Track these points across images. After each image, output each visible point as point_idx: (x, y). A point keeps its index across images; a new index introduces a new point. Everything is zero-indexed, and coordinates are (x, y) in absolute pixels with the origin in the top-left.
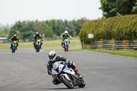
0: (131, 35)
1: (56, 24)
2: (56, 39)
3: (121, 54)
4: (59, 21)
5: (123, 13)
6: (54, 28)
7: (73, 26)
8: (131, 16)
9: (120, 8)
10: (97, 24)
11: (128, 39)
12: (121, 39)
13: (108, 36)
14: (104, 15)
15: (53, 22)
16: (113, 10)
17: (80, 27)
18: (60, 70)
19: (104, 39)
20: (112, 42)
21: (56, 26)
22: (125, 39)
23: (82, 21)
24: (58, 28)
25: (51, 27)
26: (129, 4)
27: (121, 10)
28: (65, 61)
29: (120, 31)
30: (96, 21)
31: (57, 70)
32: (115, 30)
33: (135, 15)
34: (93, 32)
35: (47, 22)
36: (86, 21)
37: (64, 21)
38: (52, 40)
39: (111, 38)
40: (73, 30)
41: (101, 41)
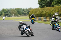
0: (50, 15)
2: (19, 16)
3: (46, 23)
4: (20, 9)
5: (47, 6)
6: (18, 12)
7: (26, 11)
9: (46, 4)
11: (49, 17)
12: (46, 17)
13: (40, 15)
14: (39, 7)
15: (18, 9)
17: (29, 11)
18: (25, 29)
19: (39, 17)
21: (19, 11)
22: (48, 17)
23: (30, 9)
24: (20, 12)
25: (17, 11)
26: (50, 2)
27: (47, 5)
29: (46, 14)
30: (36, 9)
31: (23, 29)
32: (44, 13)
33: (52, 7)
35: (15, 9)
37: (22, 9)
38: (17, 16)
39: (42, 16)
40: (26, 12)
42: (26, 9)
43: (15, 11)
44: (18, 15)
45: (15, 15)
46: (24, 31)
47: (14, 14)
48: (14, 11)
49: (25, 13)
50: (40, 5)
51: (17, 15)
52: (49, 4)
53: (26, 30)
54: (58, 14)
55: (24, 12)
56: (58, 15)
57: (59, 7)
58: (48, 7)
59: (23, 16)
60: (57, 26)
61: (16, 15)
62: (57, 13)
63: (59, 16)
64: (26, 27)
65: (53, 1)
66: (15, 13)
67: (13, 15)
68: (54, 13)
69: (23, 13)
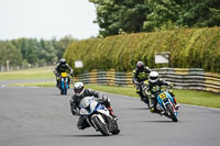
1: (27, 45)
2: (26, 68)
4: (30, 41)
5: (128, 30)
6: (23, 52)
7: (52, 48)
8: (141, 35)
9: (126, 22)
10: (88, 46)
12: (125, 70)
14: (101, 33)
15: (23, 42)
16: (115, 25)
17: (63, 50)
18: (93, 109)
19: (99, 69)
20: (111, 74)
21: (26, 48)
23: (66, 41)
24: (30, 51)
25: (19, 50)
26: (138, 16)
27: (126, 26)
28: (96, 96)
29: (123, 58)
30: (87, 41)
31: (88, 108)
32: (115, 56)
33: (146, 34)
34: (82, 59)
35: (13, 42)
36: (72, 41)
37: (39, 40)
39: (109, 68)
40: (53, 54)
41: (94, 73)
42: (53, 41)
43: (14, 47)
44: (25, 62)
45: (11, 64)
46: (89, 116)
47: (9, 58)
48: (9, 47)
49: (48, 55)
50: (102, 26)
51: (21, 65)
52: (136, 24)
53: (96, 112)
54: (169, 59)
55: (43, 51)
56: (167, 61)
57: (172, 32)
58: (130, 32)
59: (41, 65)
60: (166, 100)
61: (15, 64)
62: (163, 56)
63: (170, 66)
64: (96, 103)
65: (150, 13)
66: (12, 55)
67: (5, 65)
68: (153, 54)
69: (42, 57)
